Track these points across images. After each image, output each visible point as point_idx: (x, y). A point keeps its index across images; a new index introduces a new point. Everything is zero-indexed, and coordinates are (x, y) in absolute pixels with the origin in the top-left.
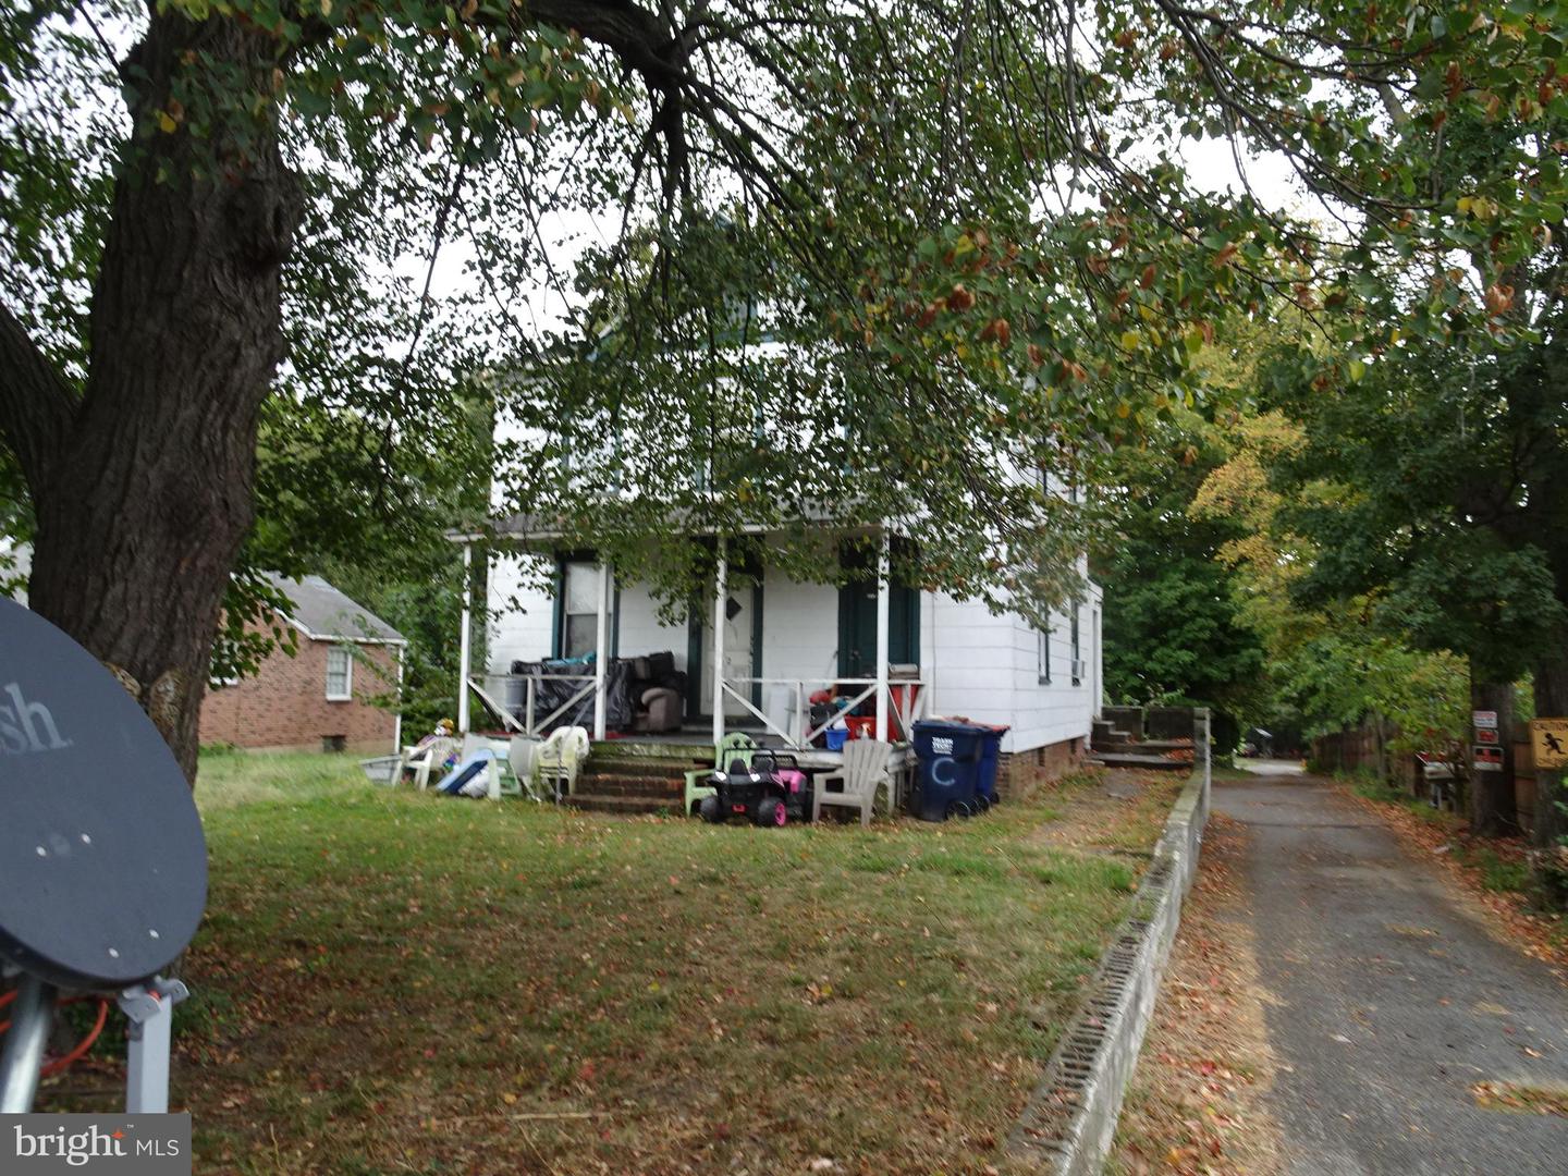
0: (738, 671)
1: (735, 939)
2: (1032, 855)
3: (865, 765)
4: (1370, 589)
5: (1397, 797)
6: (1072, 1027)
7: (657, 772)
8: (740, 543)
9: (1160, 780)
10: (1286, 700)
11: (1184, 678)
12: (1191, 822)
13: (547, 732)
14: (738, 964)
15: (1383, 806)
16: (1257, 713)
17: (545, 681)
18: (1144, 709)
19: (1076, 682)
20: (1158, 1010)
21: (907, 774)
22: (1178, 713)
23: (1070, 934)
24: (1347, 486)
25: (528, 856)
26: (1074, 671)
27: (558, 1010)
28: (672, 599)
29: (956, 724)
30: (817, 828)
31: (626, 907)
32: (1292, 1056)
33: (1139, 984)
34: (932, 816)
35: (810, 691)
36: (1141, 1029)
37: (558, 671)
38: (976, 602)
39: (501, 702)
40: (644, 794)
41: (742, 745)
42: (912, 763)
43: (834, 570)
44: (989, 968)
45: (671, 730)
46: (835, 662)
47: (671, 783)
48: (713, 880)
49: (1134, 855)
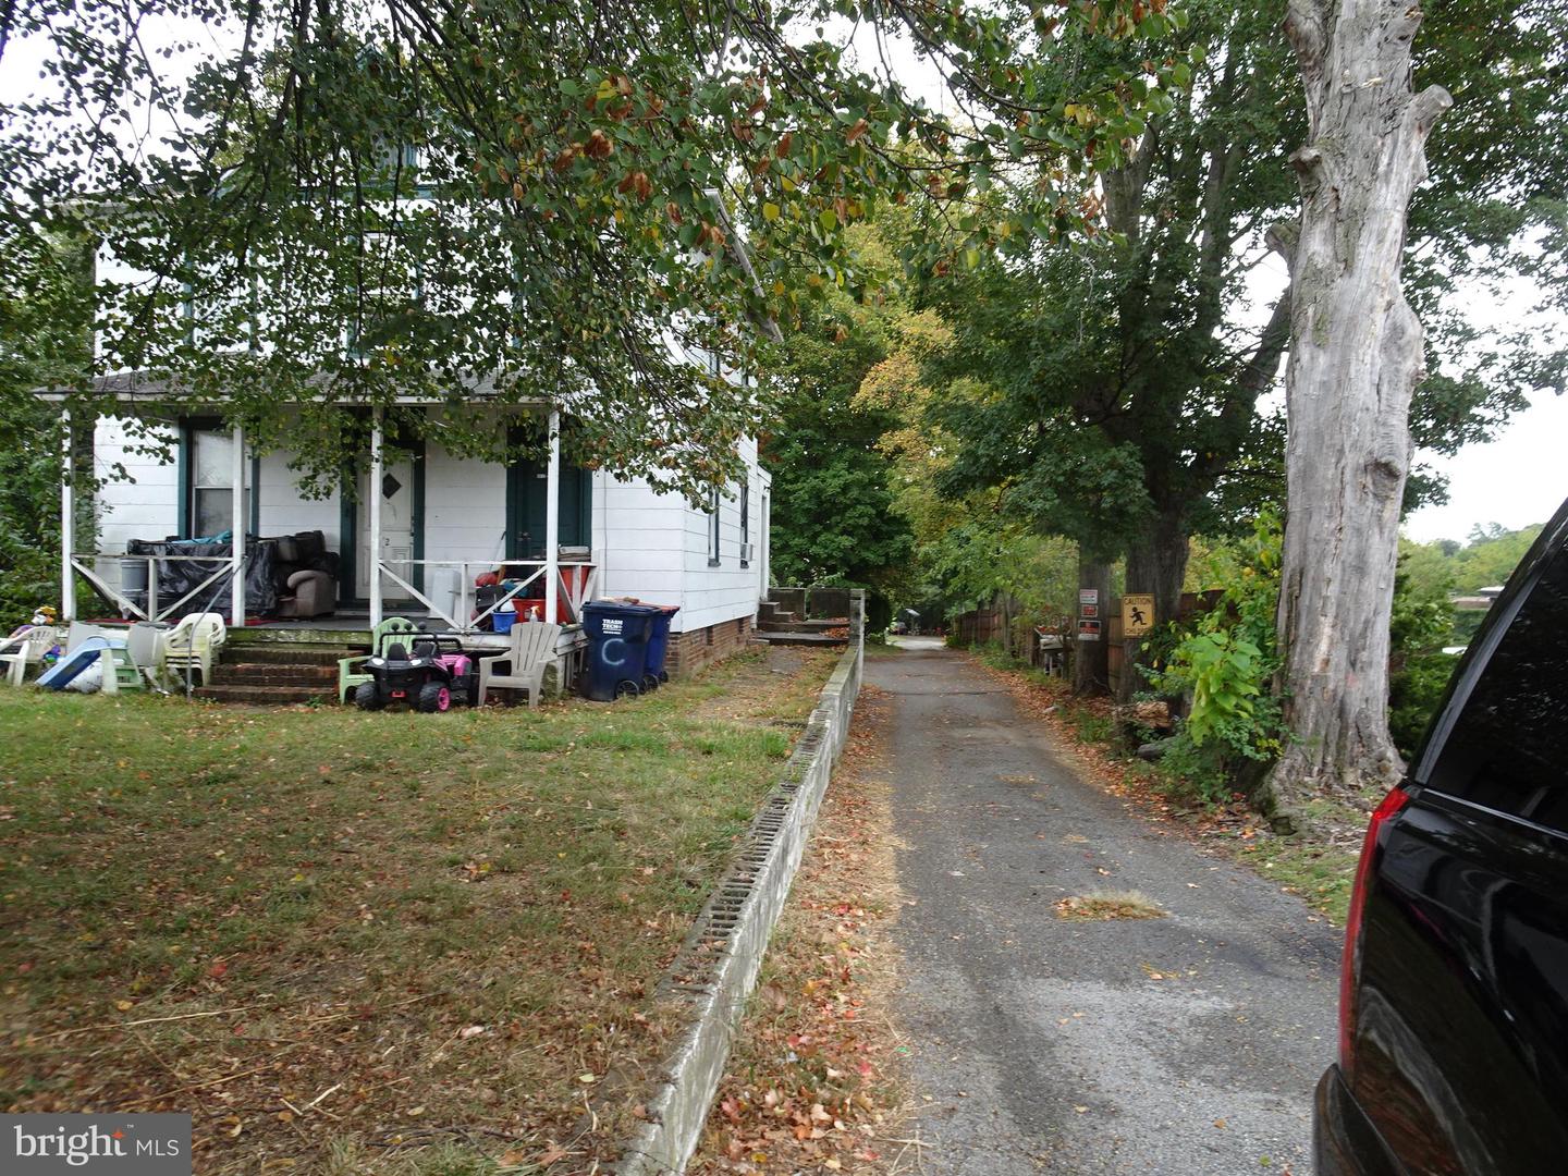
0: (397, 552)
1: (389, 825)
2: (695, 729)
3: (533, 648)
4: (1003, 480)
5: (1018, 666)
6: (723, 883)
7: (306, 659)
8: (394, 414)
9: (820, 656)
10: (933, 582)
11: (845, 561)
12: (843, 692)
13: (175, 619)
14: (392, 849)
15: (1007, 674)
16: (905, 593)
17: (170, 563)
18: (807, 591)
19: (744, 564)
20: (805, 863)
21: (577, 655)
22: (837, 594)
23: (726, 798)
24: (987, 385)
25: (150, 753)
26: (743, 553)
27: (185, 910)
28: (316, 472)
29: (627, 605)
30: (483, 712)
31: (267, 800)
32: (916, 892)
33: (787, 839)
34: (601, 696)
35: (475, 573)
36: (787, 880)
37: (186, 552)
38: (640, 482)
39: (115, 585)
40: (292, 683)
41: (401, 629)
42: (583, 645)
43: (501, 447)
44: (647, 835)
45: (322, 615)
46: (504, 542)
47: (323, 671)
48: (368, 767)
49: (791, 725)
